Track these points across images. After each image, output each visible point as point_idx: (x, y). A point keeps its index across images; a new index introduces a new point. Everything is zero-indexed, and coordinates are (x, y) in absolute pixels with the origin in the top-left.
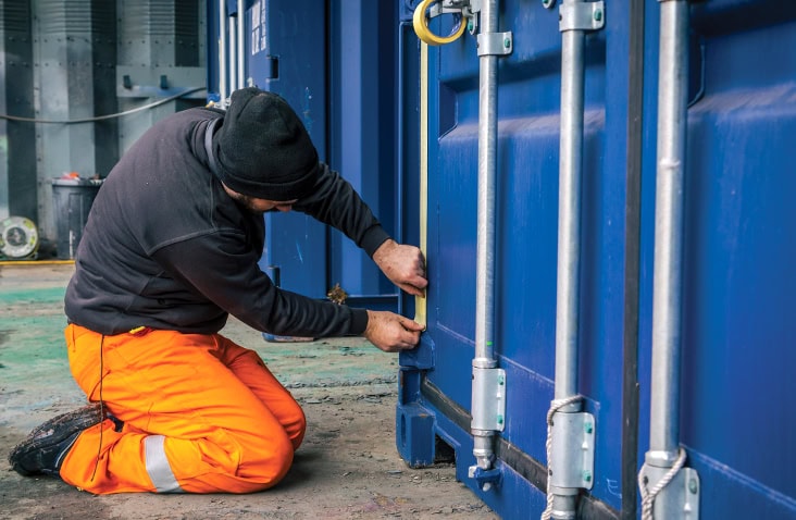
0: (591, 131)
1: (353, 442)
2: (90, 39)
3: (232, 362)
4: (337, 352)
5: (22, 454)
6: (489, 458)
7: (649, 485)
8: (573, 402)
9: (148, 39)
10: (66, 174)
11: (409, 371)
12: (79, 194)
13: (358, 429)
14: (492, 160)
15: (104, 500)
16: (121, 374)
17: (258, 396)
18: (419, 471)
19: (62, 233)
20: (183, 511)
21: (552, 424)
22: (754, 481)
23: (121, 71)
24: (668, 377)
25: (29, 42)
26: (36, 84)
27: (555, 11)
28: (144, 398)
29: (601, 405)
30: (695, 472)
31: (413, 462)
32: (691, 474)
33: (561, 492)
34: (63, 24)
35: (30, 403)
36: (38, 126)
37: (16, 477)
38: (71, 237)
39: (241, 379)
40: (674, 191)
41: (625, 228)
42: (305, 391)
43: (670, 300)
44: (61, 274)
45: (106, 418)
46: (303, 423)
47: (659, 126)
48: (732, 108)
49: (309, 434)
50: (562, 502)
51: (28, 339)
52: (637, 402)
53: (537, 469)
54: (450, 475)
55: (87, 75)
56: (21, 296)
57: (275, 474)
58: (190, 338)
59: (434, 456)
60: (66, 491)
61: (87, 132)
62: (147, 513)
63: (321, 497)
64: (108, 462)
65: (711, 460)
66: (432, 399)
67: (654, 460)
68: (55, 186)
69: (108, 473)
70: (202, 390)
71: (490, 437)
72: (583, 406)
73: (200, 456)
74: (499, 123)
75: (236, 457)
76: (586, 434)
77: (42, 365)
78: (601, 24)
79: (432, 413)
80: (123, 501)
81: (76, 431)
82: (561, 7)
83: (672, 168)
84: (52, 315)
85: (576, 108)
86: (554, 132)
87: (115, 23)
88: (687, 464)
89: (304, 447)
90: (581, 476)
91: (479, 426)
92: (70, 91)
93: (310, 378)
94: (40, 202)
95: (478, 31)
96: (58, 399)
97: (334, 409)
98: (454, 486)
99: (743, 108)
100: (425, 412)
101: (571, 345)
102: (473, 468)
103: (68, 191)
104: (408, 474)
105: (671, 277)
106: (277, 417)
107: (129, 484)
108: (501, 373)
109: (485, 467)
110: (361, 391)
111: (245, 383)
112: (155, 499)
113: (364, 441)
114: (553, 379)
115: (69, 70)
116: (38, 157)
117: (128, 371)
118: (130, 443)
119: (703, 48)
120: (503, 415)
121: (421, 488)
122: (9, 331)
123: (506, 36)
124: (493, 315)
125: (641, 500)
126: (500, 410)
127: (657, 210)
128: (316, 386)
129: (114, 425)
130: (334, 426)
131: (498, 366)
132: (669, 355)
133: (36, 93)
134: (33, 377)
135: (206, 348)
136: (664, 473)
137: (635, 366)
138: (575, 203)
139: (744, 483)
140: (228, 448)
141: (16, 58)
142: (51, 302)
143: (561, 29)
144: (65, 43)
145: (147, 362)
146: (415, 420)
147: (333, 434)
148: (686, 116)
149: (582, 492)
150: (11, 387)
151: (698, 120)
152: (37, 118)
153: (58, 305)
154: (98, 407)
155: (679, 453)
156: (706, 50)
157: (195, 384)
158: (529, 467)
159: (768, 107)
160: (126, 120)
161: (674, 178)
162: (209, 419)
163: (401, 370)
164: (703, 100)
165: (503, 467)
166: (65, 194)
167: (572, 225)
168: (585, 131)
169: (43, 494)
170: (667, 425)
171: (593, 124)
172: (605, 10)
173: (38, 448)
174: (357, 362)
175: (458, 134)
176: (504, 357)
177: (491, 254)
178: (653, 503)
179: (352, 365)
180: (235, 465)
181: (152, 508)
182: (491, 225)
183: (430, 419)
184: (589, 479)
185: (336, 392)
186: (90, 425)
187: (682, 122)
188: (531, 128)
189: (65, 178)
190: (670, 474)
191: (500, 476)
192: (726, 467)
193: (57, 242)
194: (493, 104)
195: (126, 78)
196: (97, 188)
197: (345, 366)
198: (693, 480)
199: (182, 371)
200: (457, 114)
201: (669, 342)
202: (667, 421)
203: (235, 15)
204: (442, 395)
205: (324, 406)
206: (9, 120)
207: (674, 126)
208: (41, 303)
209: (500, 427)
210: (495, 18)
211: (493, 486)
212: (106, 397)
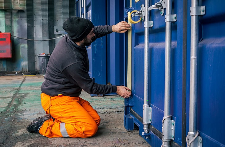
0: (173, 47)
1: (113, 124)
2: (48, 20)
3: (82, 104)
4: (109, 99)
5: (30, 127)
6: (147, 130)
7: (189, 141)
8: (169, 117)
9: (62, 19)
10: (42, 53)
11: (127, 106)
12: (45, 58)
13: (114, 121)
14: (148, 54)
15: (50, 139)
16: (55, 106)
17: (89, 113)
18: (130, 132)
19: (41, 68)
20: (69, 142)
21: (164, 123)
22: (217, 141)
23: (55, 28)
24: (194, 113)
25: (33, 21)
26: (34, 31)
27: (164, 16)
28: (60, 113)
29: (176, 118)
30: (201, 138)
31: (128, 130)
32: (200, 138)
33: (166, 141)
34: (41, 16)
35: (32, 113)
36: (35, 41)
37: (28, 133)
38: (43, 69)
39: (84, 108)
40: (195, 65)
41: (182, 73)
42: (101, 110)
43: (194, 93)
44: (40, 79)
45: (51, 118)
46: (100, 120)
47: (191, 47)
48: (210, 43)
49: (101, 122)
50: (166, 143)
51: (32, 96)
52: (186, 118)
53: (160, 134)
54: (138, 133)
55: (47, 29)
56: (30, 84)
57: (93, 134)
58: (72, 98)
59: (133, 128)
60: (40, 137)
61: (47, 42)
62: (61, 143)
63: (105, 139)
64: (51, 129)
65: (205, 135)
66: (133, 114)
67: (190, 134)
68: (39, 56)
69: (51, 132)
70: (75, 111)
71: (148, 125)
72: (172, 118)
73: (74, 129)
74: (150, 44)
75: (83, 129)
76: (172, 126)
77: (35, 103)
78: (176, 20)
79: (133, 117)
80: (54, 140)
81: (43, 121)
82: (165, 16)
83: (195, 59)
84: (38, 89)
85: (169, 41)
86: (164, 47)
87: (54, 16)
88: (199, 135)
89: (100, 126)
90: (171, 136)
91: (145, 122)
92: (43, 33)
93: (102, 107)
94: (35, 60)
95: (144, 21)
96: (39, 112)
97: (108, 115)
98: (139, 136)
99: (213, 43)
100: (131, 117)
101: (168, 103)
102: (143, 133)
103: (42, 58)
104: (127, 133)
105: (194, 87)
106: (94, 119)
107: (56, 135)
108: (150, 108)
109: (147, 132)
110: (115, 110)
111: (85, 110)
112: (62, 139)
113: (116, 124)
114: (164, 111)
115: (43, 27)
116: (35, 49)
117: (56, 106)
118: (57, 124)
119: (202, 27)
120: (151, 119)
121: (130, 137)
122: (27, 94)
123: (151, 22)
124: (148, 93)
125: (187, 145)
126: (150, 118)
127: (191, 69)
128: (103, 109)
129: (53, 120)
130: (108, 120)
131: (150, 106)
132: (194, 107)
133: (34, 33)
134: (33, 106)
135: (76, 101)
136: (193, 138)
137: (185, 109)
138: (169, 66)
139: (214, 141)
140: (81, 127)
141: (30, 25)
142: (38, 86)
143: (165, 21)
144: (41, 21)
145: (61, 104)
146: (129, 119)
147: (107, 122)
148: (198, 45)
149: (172, 140)
150: (27, 109)
151: (201, 46)
152: (35, 39)
153: (40, 87)
154: (49, 115)
155: (197, 132)
156: (203, 28)
157: (73, 110)
158: (158, 133)
159: (220, 43)
160: (57, 40)
161: (195, 61)
162: (76, 119)
163: (125, 106)
164: (203, 40)
165: (151, 132)
166: (41, 58)
167: (168, 72)
168: (172, 47)
169: (34, 138)
170: (194, 125)
171: (174, 45)
172: (177, 17)
173: (34, 125)
174: (114, 102)
175: (139, 46)
176: (151, 104)
177: (148, 78)
178: (190, 145)
179: (113, 103)
180: (83, 131)
181: (62, 141)
182: (148, 70)
183: (132, 119)
184: (173, 137)
185: (109, 110)
186: (47, 120)
187: (197, 47)
188: (158, 46)
189: (42, 54)
190: (194, 138)
191: (150, 134)
192: (209, 137)
193: (39, 70)
194: (148, 39)
195: (57, 29)
196: (49, 57)
197: (111, 103)
198: (200, 140)
199: (70, 106)
200: (139, 41)
201: (194, 103)
202: (194, 124)
203: (83, 14)
204: (136, 113)
205: (106, 114)
206: (28, 40)
207: (195, 48)
208: (35, 86)
209: (150, 122)
210: (148, 17)
211: (149, 137)
212: (51, 112)
